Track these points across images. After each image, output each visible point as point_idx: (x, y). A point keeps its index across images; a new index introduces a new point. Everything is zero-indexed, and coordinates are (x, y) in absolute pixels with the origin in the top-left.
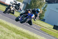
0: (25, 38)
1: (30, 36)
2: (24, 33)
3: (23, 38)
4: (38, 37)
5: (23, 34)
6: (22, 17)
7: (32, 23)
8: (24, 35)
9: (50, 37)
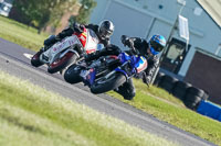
0: (14, 108)
1: (33, 101)
2: (10, 91)
3: (8, 107)
4: (63, 103)
5: (7, 94)
6: (96, 67)
7: (131, 91)
8: (11, 95)
9: (112, 104)
